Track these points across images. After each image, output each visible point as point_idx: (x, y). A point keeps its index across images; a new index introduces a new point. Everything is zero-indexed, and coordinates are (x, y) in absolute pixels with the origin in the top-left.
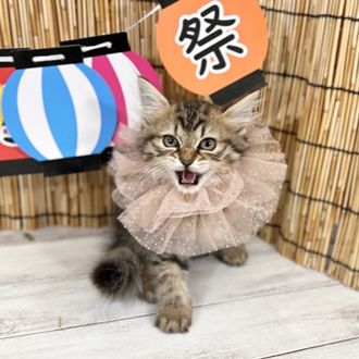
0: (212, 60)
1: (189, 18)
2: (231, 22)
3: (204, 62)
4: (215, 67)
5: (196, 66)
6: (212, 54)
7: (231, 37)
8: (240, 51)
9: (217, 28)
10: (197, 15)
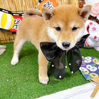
9: (49, 5)
10: (46, 3)
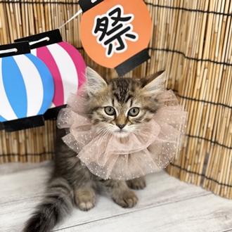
0: (116, 44)
1: (101, 17)
2: (128, 19)
3: (111, 46)
4: (118, 49)
5: (105, 49)
6: (116, 40)
7: (128, 28)
8: (133, 37)
